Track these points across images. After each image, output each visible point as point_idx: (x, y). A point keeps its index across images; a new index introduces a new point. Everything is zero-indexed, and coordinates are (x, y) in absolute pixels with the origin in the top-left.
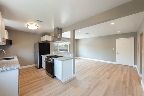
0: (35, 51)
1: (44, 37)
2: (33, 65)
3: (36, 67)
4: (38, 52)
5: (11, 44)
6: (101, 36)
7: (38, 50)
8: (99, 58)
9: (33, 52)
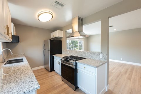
0: (45, 50)
1: (54, 33)
2: (43, 67)
3: (45, 68)
4: (49, 51)
5: (19, 41)
6: (123, 31)
7: (49, 49)
8: (121, 59)
9: (42, 51)
